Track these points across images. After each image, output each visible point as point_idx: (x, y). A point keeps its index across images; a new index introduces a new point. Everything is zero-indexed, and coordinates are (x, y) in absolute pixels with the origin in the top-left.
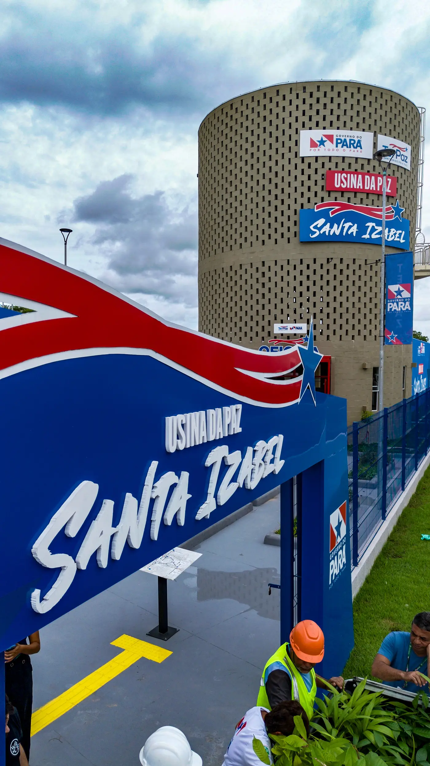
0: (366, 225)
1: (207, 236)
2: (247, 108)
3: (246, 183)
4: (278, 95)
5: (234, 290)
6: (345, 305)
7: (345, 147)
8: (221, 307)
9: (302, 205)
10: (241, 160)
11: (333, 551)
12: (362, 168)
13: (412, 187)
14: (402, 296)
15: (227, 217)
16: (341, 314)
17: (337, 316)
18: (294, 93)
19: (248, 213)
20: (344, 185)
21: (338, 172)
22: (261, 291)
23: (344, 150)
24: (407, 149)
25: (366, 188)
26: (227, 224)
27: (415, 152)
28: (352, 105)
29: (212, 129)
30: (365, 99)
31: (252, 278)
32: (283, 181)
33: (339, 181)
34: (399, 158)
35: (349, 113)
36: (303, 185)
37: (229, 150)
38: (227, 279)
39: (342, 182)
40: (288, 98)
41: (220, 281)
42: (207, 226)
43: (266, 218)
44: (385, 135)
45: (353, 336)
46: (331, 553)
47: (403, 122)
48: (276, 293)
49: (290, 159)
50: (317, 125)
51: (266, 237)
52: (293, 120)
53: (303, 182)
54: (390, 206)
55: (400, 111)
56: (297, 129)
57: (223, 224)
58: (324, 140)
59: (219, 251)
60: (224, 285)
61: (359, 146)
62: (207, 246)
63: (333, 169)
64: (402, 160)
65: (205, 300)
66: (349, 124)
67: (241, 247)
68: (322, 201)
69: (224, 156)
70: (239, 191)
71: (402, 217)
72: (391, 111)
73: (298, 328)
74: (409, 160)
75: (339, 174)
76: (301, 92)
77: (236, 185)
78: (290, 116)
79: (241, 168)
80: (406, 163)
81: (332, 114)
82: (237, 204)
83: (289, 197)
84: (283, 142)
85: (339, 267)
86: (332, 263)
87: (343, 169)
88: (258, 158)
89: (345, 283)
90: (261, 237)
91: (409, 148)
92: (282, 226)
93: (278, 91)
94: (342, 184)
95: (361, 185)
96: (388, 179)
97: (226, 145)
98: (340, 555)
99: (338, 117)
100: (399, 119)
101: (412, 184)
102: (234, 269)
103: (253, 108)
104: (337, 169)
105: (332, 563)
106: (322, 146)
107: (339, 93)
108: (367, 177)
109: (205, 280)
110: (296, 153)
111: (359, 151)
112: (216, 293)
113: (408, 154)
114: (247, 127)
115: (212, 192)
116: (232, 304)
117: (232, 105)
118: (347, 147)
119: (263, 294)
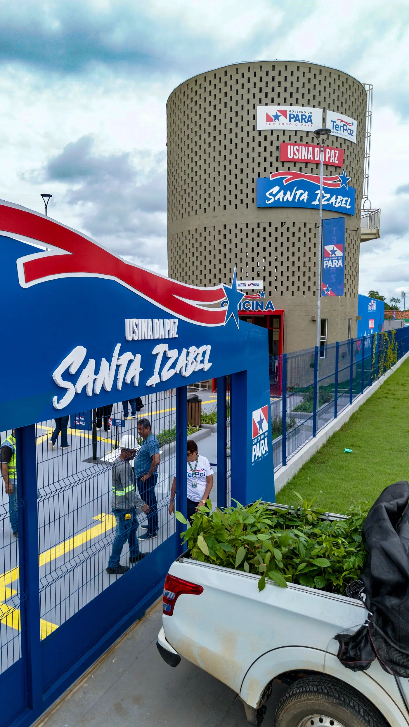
0: (316, 192)
1: (175, 201)
2: (210, 84)
3: (210, 153)
4: (237, 73)
5: (199, 250)
6: (297, 264)
7: (297, 122)
8: (188, 266)
9: (259, 174)
10: (205, 133)
11: (255, 438)
12: (313, 141)
13: (358, 158)
14: (335, 255)
15: (193, 184)
16: (293, 272)
17: (290, 274)
18: (252, 71)
19: (211, 180)
20: (296, 156)
21: (291, 145)
22: (223, 251)
23: (297, 125)
24: (353, 124)
25: (316, 159)
26: (192, 191)
27: (361, 126)
28: (304, 83)
29: (178, 103)
30: (315, 78)
31: (215, 239)
32: (242, 152)
33: (292, 152)
34: (346, 132)
35: (301, 91)
36: (259, 156)
37: (194, 123)
38: (193, 241)
39: (294, 153)
40: (246, 76)
41: (186, 242)
42: (175, 192)
43: (227, 185)
44: (334, 111)
45: (304, 292)
46: (254, 439)
47: (350, 99)
48: (236, 254)
49: (248, 132)
50: (273, 101)
51: (227, 203)
52: (251, 96)
53: (259, 153)
54: (338, 175)
55: (347, 89)
56: (254, 105)
57: (189, 190)
58: (278, 115)
59: (186, 215)
60: (190, 246)
61: (309, 121)
62: (175, 210)
63: (287, 141)
64: (349, 134)
65: (173, 259)
66: (301, 101)
67: (205, 212)
68: (277, 171)
69: (190, 128)
70: (203, 161)
71: (349, 185)
72: (339, 89)
73: (255, 285)
74: (355, 134)
75: (292, 146)
76: (258, 71)
77: (200, 156)
78: (249, 93)
79: (205, 139)
80: (352, 137)
81: (285, 91)
82: (202, 172)
83: (248, 167)
84: (242, 117)
85: (292, 230)
86: (286, 226)
87: (296, 142)
88: (220, 131)
89: (297, 244)
90: (223, 203)
91: (355, 122)
92: (242, 193)
93: (237, 70)
94: (295, 156)
95: (311, 156)
96: (336, 151)
97: (192, 118)
98: (262, 444)
99: (291, 94)
100: (346, 96)
101: (358, 155)
102: (199, 232)
103: (215, 85)
104: (290, 142)
105: (254, 447)
106: (276, 120)
107: (292, 72)
108: (316, 149)
109: (173, 242)
110: (254, 126)
111: (310, 126)
112: (183, 253)
113: (354, 128)
114: (210, 102)
115: (179, 161)
116: (197, 263)
117: (196, 81)
118: (299, 122)
119: (225, 255)
